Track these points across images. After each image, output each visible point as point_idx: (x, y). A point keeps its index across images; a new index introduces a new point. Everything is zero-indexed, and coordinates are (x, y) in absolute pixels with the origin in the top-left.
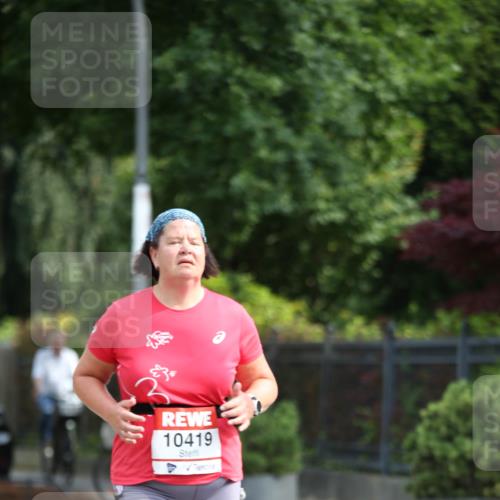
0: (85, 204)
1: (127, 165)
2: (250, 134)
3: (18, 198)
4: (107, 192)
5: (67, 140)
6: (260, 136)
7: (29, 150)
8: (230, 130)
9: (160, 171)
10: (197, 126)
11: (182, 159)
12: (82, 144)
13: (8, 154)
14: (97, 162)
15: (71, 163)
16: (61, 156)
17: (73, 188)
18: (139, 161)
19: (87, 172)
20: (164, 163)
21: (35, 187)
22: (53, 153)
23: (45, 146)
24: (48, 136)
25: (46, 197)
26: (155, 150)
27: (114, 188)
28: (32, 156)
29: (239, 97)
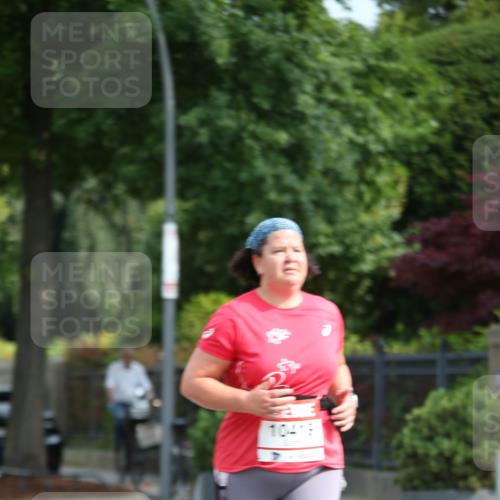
0: (123, 239)
1: (158, 207)
2: (261, 180)
3: (67, 235)
4: (141, 230)
5: (108, 186)
6: (270, 181)
7: (76, 194)
8: (244, 176)
9: (186, 211)
10: (216, 174)
11: (204, 201)
12: (120, 189)
13: (58, 198)
14: (133, 205)
15: (109, 205)
16: (103, 199)
17: (112, 226)
18: (168, 203)
19: (125, 212)
20: (188, 205)
21: (81, 226)
22: (95, 197)
23: (88, 191)
24: (91, 183)
25: (90, 235)
26: (181, 194)
27: (147, 226)
28: (78, 200)
29: (251, 148)
